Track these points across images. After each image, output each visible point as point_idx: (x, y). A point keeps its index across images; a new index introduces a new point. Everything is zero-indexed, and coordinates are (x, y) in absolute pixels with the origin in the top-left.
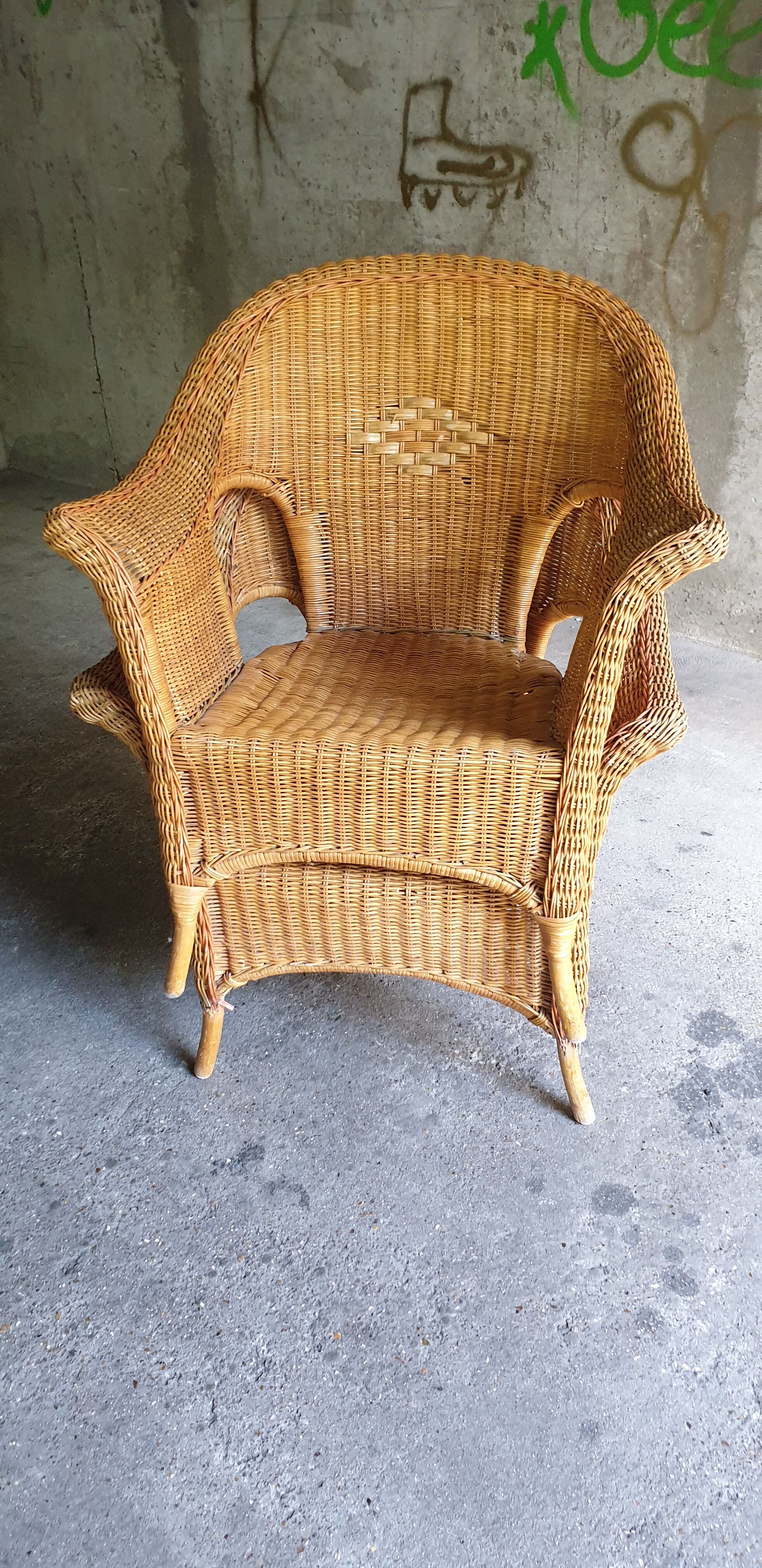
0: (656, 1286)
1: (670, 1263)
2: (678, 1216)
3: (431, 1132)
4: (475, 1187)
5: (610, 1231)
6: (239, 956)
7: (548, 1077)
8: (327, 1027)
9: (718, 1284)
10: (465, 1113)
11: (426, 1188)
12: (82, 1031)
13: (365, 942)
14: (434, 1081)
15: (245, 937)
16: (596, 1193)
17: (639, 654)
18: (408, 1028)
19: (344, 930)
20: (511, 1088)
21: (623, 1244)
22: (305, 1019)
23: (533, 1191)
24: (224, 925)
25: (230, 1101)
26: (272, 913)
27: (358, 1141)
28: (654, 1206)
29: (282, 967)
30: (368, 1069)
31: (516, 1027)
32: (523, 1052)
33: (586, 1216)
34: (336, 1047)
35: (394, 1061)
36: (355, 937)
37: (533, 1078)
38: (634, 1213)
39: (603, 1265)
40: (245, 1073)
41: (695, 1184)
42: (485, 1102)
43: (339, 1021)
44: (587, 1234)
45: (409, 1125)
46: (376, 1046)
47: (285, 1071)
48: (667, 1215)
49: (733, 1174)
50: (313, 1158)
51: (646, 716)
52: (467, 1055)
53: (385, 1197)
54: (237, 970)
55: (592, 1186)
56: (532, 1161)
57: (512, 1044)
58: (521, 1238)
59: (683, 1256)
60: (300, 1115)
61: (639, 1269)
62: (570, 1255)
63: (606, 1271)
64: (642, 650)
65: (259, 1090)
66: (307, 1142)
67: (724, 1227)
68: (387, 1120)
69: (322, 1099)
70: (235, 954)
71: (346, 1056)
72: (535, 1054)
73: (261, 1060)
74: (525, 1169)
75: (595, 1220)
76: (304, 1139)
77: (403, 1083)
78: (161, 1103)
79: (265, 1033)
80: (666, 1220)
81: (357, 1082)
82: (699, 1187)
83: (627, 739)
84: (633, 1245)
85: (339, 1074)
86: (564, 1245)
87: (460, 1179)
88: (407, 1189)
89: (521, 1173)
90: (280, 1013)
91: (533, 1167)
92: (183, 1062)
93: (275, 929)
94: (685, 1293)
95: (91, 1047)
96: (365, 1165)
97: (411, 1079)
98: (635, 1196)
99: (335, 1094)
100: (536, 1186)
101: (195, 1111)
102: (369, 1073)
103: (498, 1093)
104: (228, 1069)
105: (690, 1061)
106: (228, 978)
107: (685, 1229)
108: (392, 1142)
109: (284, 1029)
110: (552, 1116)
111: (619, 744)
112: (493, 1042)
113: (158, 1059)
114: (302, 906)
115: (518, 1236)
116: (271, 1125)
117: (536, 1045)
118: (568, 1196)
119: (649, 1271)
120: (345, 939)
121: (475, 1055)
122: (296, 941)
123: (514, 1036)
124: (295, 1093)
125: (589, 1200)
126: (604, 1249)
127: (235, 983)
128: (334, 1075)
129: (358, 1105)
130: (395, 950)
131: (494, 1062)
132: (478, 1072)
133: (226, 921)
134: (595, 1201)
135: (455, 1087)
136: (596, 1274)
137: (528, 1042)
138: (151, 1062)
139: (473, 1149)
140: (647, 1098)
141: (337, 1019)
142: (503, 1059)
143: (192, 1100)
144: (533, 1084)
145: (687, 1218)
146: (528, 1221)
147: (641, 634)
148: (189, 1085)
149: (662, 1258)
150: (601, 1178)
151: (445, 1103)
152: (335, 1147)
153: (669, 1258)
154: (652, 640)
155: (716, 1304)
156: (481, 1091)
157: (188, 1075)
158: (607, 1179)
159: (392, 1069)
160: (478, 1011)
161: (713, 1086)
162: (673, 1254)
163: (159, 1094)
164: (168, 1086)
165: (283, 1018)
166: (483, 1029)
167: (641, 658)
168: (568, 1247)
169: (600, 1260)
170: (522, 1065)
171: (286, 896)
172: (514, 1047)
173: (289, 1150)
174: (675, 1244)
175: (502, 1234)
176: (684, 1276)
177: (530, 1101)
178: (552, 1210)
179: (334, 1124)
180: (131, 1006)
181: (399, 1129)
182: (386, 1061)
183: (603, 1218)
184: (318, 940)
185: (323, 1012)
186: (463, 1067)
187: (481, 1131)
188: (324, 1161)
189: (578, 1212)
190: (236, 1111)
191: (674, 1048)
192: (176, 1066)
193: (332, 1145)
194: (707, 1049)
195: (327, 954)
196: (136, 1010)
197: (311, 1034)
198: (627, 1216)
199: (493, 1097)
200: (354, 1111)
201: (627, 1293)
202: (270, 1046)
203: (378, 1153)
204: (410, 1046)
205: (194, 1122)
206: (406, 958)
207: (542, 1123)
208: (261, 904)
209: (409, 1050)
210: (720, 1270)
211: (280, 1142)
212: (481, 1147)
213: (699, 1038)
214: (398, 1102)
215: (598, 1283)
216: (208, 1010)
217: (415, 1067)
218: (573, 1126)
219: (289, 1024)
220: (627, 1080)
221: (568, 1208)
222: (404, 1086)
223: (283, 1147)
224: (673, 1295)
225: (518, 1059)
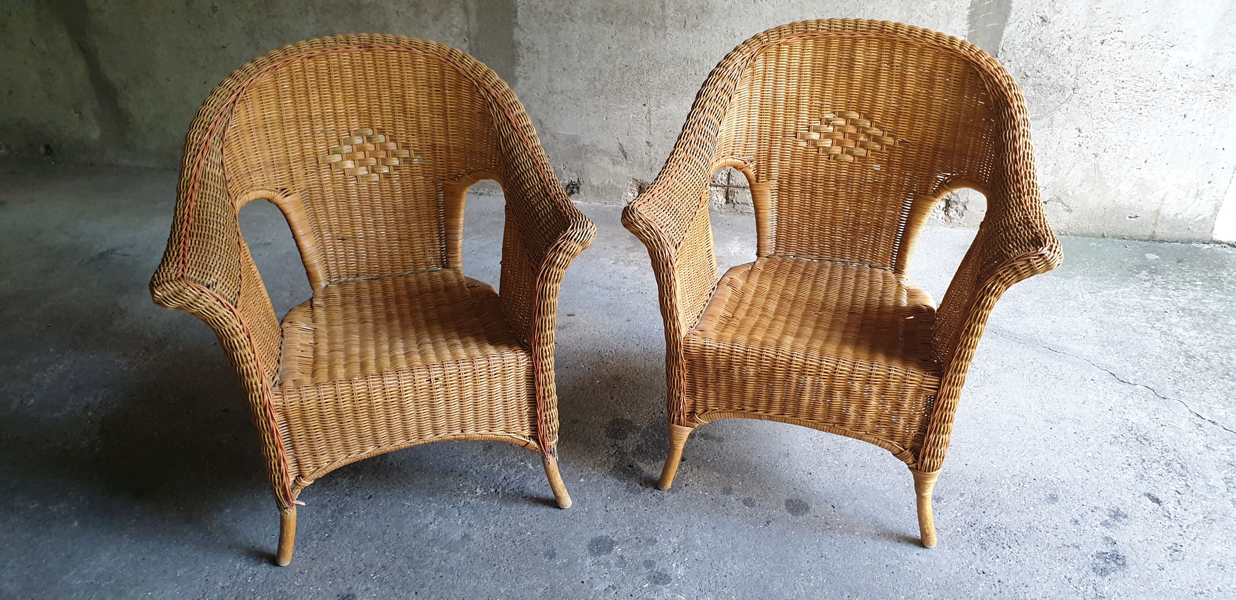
0: (647, 585)
1: (649, 570)
2: (643, 542)
3: (469, 546)
4: (513, 568)
5: (607, 564)
6: (308, 462)
7: (532, 488)
8: (365, 505)
9: (681, 571)
10: (486, 527)
11: (480, 580)
12: (167, 564)
13: (405, 424)
14: (457, 515)
15: (311, 446)
16: (590, 545)
17: (547, 194)
18: (425, 488)
19: (388, 420)
20: (511, 502)
21: (618, 569)
22: (345, 505)
23: (551, 558)
24: (292, 442)
25: (313, 574)
26: (331, 422)
27: (420, 568)
28: (627, 541)
29: (342, 460)
30: (408, 522)
31: (499, 465)
32: (509, 478)
33: (589, 561)
34: (378, 516)
35: (424, 511)
36: (397, 423)
37: (522, 492)
38: (618, 549)
39: (611, 585)
40: (316, 552)
41: (645, 521)
42: (497, 516)
43: (371, 499)
44: (594, 571)
45: (452, 547)
46: (406, 506)
47: (346, 542)
48: (637, 543)
49: (665, 508)
50: (393, 589)
51: (572, 228)
52: (473, 492)
53: (455, 595)
54: (307, 474)
55: (585, 543)
56: (542, 541)
57: (500, 476)
58: (555, 588)
59: (655, 563)
60: (371, 566)
61: (633, 580)
62: (588, 587)
63: (614, 588)
64: (548, 191)
65: (332, 560)
66: (384, 581)
67: (671, 539)
68: (435, 549)
69: (382, 551)
70: (303, 461)
71: (387, 519)
72: (518, 477)
73: (324, 540)
74: (540, 547)
75: (596, 561)
76: (381, 580)
77: (436, 523)
78: (260, 592)
79: (319, 523)
80: (637, 546)
81: (403, 533)
82: (648, 521)
83: (565, 244)
84: (624, 568)
85: (387, 532)
86: (583, 582)
87: (500, 567)
88: (467, 585)
89: (538, 551)
90: (324, 506)
91: (544, 544)
92: (264, 560)
93: (335, 433)
94: (664, 584)
95: (182, 572)
96: (432, 581)
97: (440, 519)
98: (614, 539)
99: (390, 545)
100: (551, 555)
101: (290, 588)
102: (409, 524)
103: (504, 508)
104: (301, 554)
105: (614, 451)
106: (300, 481)
107: (650, 548)
108: (445, 561)
109: (333, 516)
110: (544, 510)
111: (561, 249)
112: (487, 479)
113: (243, 564)
114: (355, 411)
115: (552, 587)
116: (352, 579)
117: (516, 472)
118: (574, 554)
119: (639, 579)
120: (389, 426)
121: (478, 490)
122: (352, 438)
123: (500, 470)
124: (360, 553)
125: (587, 552)
126: (608, 576)
127: (306, 483)
128: (384, 533)
129: (410, 546)
130: (427, 425)
131: (493, 490)
132: (484, 500)
133: (294, 437)
134: (591, 550)
135: (473, 514)
136: (609, 592)
137: (510, 471)
138: (238, 568)
139: (502, 546)
140: (598, 481)
141: (369, 498)
142: (498, 487)
143: (283, 582)
144: (524, 496)
145: (649, 541)
146: (554, 576)
147: (543, 182)
148: (276, 573)
149: (644, 568)
150: (589, 536)
151: (470, 525)
152: (406, 578)
153: (647, 567)
154: (551, 184)
155: (684, 583)
156: (492, 510)
157: (273, 567)
158: (593, 535)
159: (425, 517)
160: (468, 463)
161: (634, 461)
162: (649, 564)
163: (255, 586)
164: (259, 578)
165: (328, 509)
166: (477, 473)
167: (549, 196)
168: (585, 583)
169: (608, 583)
170: (512, 486)
171: (342, 406)
172: (503, 477)
173: (373, 590)
174: (648, 558)
175: (541, 590)
176: (660, 574)
177: (526, 506)
178: (567, 565)
179: (399, 563)
180: (202, 535)
181: (446, 552)
182: (418, 513)
183: (600, 559)
184: (369, 433)
185: (357, 496)
186: (473, 500)
187: (502, 534)
188: (402, 588)
189: (583, 560)
190: (321, 578)
191: (602, 447)
192: (260, 563)
193: (403, 577)
194: (621, 442)
195: (376, 442)
196: (207, 537)
197: (355, 513)
198: (613, 552)
199: (501, 511)
200: (410, 551)
201: (631, 595)
202: (327, 530)
203: (438, 570)
204: (431, 499)
205: (292, 596)
206: (435, 429)
207: (539, 517)
208: (322, 417)
209: (432, 502)
210: (679, 563)
211: (364, 587)
212: (506, 543)
213: (616, 437)
214: (438, 535)
215: (612, 596)
216: (286, 510)
217: (440, 510)
218: (560, 512)
219: (335, 511)
220: (582, 474)
221: (577, 560)
222: (438, 525)
223: (367, 589)
224: (658, 586)
225: (508, 484)
